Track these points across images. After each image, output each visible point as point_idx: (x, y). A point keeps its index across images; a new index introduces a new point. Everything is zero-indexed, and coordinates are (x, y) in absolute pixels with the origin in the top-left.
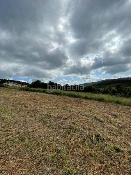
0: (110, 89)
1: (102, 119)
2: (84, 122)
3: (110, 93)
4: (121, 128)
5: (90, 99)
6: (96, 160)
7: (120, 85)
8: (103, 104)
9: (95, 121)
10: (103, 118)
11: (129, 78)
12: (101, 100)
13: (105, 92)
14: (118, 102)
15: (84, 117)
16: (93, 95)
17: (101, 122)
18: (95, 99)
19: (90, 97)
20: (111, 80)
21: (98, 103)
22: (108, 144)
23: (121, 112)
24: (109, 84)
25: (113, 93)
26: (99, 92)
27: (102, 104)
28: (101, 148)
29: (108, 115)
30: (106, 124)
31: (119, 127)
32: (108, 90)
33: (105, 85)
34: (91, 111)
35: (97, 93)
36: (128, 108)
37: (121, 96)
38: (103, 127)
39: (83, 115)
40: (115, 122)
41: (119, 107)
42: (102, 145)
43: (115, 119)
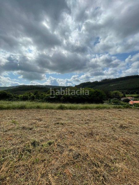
0: (30, 95)
1: (31, 127)
2: (11, 138)
3: (30, 99)
4: (47, 127)
5: (8, 108)
6: (39, 163)
7: (37, 92)
8: (26, 112)
9: (24, 132)
10: (31, 124)
11: (43, 86)
12: (22, 108)
13: (25, 99)
14: (38, 107)
15: (9, 133)
16: (10, 103)
17: (31, 129)
18: (14, 108)
19: (7, 107)
20: (28, 86)
21: (19, 112)
22: (43, 144)
23: (42, 115)
24: (27, 90)
25: (33, 99)
26: (18, 99)
27: (24, 112)
28: (39, 151)
29: (34, 121)
30: (36, 129)
31: (45, 127)
32: (27, 96)
33: (21, 90)
34: (14, 123)
35: (15, 100)
36: (46, 111)
37: (40, 102)
38: (34, 133)
39: (7, 131)
40: (42, 125)
41: (39, 111)
42: (39, 147)
43: (40, 123)
